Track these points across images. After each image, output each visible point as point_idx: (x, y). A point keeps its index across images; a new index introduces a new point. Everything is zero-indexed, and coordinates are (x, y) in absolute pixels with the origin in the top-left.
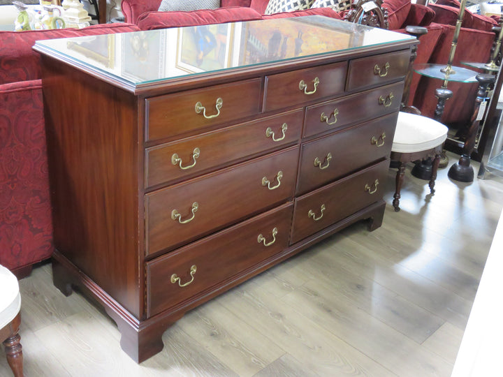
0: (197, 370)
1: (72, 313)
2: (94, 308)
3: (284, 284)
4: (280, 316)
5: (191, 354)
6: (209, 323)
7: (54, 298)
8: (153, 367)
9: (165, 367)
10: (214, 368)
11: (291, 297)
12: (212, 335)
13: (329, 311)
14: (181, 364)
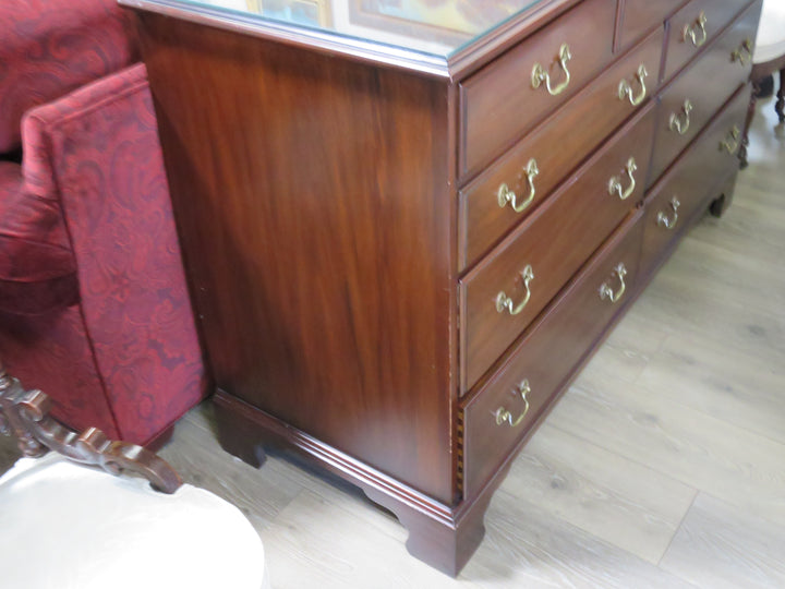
0: (561, 563)
1: (285, 501)
2: (318, 480)
3: (627, 353)
4: (652, 419)
5: (537, 536)
6: (538, 464)
7: (236, 477)
8: (482, 577)
9: (502, 573)
10: (589, 552)
11: (652, 377)
12: (554, 485)
13: (729, 389)
14: (529, 560)
